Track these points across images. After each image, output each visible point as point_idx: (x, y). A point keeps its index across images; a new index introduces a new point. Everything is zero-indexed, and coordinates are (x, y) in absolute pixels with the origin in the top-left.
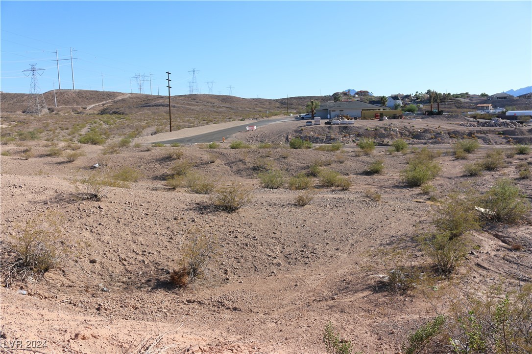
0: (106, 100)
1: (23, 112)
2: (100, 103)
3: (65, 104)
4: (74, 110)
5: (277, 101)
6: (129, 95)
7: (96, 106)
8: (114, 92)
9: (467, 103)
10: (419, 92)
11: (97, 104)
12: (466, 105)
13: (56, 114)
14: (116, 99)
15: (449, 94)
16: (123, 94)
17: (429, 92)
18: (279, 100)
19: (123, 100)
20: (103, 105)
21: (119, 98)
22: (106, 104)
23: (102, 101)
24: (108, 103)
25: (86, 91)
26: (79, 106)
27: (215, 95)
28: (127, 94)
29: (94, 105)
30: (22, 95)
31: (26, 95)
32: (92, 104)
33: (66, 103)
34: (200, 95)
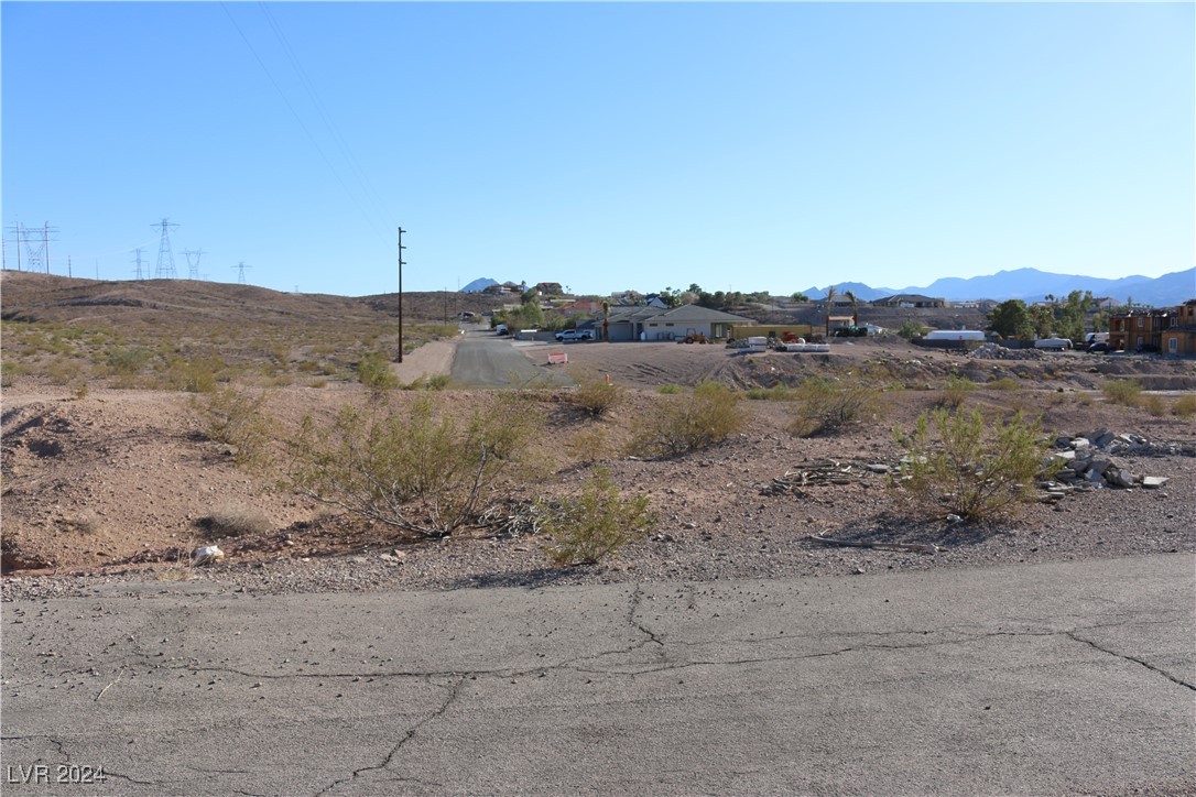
5: (362, 300)
6: (6, 273)
9: (776, 312)
10: (674, 288)
12: (776, 317)
15: (738, 294)
17: (694, 288)
18: (365, 298)
27: (217, 284)
34: (181, 281)
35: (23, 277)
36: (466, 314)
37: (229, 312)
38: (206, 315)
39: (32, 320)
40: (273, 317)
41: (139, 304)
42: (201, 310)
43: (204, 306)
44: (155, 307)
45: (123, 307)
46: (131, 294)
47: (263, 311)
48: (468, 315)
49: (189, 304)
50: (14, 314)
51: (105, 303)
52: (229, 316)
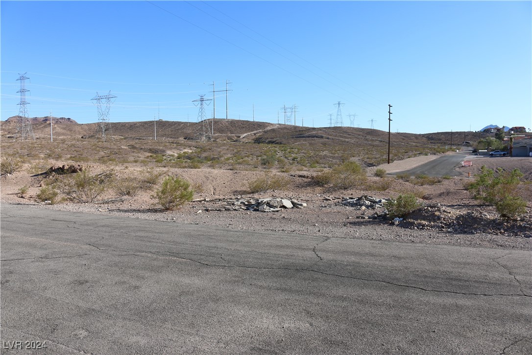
0: (257, 130)
1: (185, 139)
2: (251, 133)
3: (220, 133)
4: (229, 138)
5: (423, 136)
6: (278, 125)
7: (249, 135)
8: (264, 123)
11: (249, 134)
13: (214, 141)
14: (266, 129)
16: (271, 124)
18: (425, 134)
19: (273, 130)
20: (255, 134)
21: (269, 128)
22: (257, 133)
23: (253, 131)
24: (259, 132)
25: (238, 121)
26: (233, 135)
28: (275, 125)
29: (245, 134)
30: (179, 123)
31: (183, 123)
32: (244, 133)
33: (221, 131)
34: (345, 127)
35: (284, 127)
36: (466, 142)
37: (358, 141)
38: (348, 142)
39: (281, 143)
40: (377, 143)
41: (322, 137)
42: (347, 140)
43: (348, 138)
44: (328, 139)
45: (315, 138)
46: (320, 133)
47: (373, 140)
48: (467, 143)
49: (342, 137)
50: (275, 141)
51: (309, 137)
52: (357, 142)
